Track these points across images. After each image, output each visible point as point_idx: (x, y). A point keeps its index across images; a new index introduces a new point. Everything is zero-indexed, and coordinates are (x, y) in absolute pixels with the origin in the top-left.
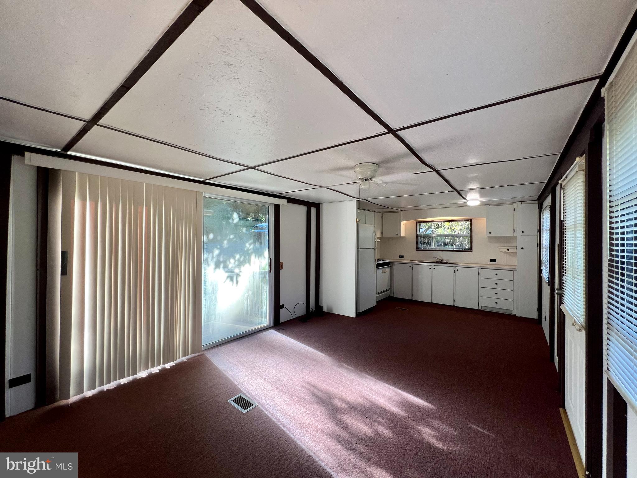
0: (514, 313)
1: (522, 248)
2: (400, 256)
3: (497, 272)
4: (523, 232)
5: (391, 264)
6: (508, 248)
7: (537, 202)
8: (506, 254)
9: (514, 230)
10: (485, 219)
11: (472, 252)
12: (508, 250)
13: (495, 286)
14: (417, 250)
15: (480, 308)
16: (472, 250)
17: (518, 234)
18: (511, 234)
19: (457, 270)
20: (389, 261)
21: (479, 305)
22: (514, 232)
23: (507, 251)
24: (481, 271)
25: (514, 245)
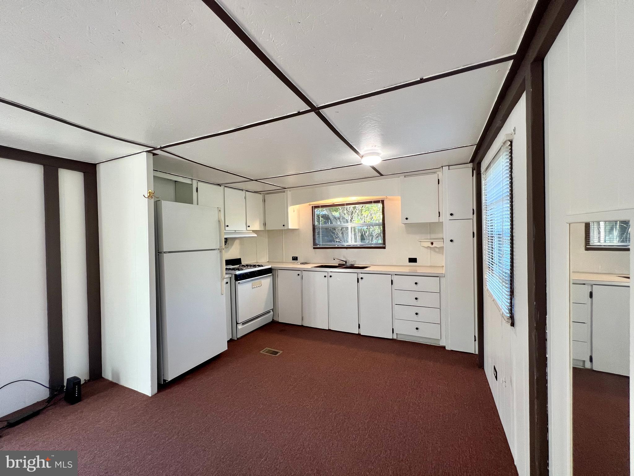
0: (442, 344)
1: (451, 241)
2: (293, 257)
3: (417, 279)
4: (452, 214)
5: (274, 272)
6: (432, 241)
7: (471, 165)
8: (429, 250)
9: (439, 212)
10: (400, 197)
11: (384, 248)
12: (432, 244)
13: (415, 302)
14: (314, 248)
15: (395, 337)
16: (385, 245)
17: (446, 217)
18: (435, 219)
19: (362, 278)
20: (270, 267)
21: (393, 332)
22: (439, 216)
23: (430, 245)
24: (395, 278)
25: (440, 236)
